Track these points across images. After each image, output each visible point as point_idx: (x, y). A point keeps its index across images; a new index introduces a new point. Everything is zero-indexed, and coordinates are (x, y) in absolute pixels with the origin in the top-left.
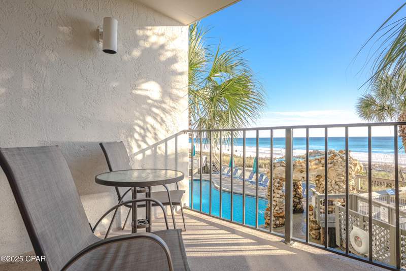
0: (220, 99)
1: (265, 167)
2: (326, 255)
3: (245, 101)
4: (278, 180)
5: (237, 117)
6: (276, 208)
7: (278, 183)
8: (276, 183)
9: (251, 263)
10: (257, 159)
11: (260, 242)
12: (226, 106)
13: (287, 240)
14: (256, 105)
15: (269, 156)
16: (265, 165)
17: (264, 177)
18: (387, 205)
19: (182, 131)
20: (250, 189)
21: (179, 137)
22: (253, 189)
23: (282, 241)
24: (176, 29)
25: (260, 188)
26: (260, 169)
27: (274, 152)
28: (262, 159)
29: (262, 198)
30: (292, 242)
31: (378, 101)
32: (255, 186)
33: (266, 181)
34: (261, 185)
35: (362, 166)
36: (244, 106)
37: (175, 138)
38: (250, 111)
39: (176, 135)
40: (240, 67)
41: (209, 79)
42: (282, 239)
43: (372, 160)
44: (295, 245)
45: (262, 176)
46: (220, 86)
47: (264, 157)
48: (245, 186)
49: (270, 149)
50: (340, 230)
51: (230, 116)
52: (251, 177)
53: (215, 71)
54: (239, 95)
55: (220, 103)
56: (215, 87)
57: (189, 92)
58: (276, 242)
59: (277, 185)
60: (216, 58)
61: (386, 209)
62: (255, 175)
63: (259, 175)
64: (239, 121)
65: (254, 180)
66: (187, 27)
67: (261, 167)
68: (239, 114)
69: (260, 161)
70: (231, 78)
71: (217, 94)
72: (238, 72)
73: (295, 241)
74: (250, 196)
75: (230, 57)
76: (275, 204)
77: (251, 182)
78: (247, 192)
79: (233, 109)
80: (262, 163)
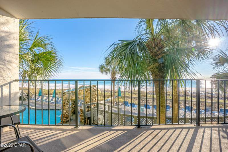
0: (38, 62)
1: (60, 94)
2: (92, 128)
3: (53, 64)
4: (67, 100)
5: (48, 71)
6: (66, 114)
7: (67, 101)
8: (66, 101)
9: (63, 141)
10: (55, 90)
11: (65, 130)
12: (42, 66)
13: (77, 126)
14: (58, 66)
15: (61, 88)
16: (59, 93)
17: (59, 99)
18: (108, 105)
19: (14, 80)
20: (52, 106)
21: (12, 84)
22: (54, 106)
23: (74, 128)
24: (11, 19)
25: (57, 105)
26: (57, 95)
27: (63, 86)
28: (57, 90)
29: (58, 109)
30: (78, 127)
31: (106, 67)
32: (55, 104)
33: (60, 101)
34: (58, 103)
35: (100, 91)
36: (52, 66)
37: (9, 85)
38: (55, 69)
39: (10, 83)
40: (50, 46)
41: (30, 49)
42: (74, 127)
43: (105, 88)
44: (80, 127)
45: (58, 99)
46: (38, 55)
47: (58, 89)
48: (50, 105)
49: (61, 85)
50: (93, 117)
51: (44, 70)
52: (52, 100)
53: (34, 46)
54: (49, 60)
55: (38, 64)
56: (34, 54)
57: (19, 57)
58: (72, 129)
59: (67, 102)
60: (35, 39)
61: (108, 106)
62: (54, 98)
63: (57, 98)
64: (49, 73)
65: (54, 101)
66: (19, 20)
67: (57, 94)
68: (49, 70)
69: (57, 91)
70: (45, 51)
71: (36, 59)
72: (49, 48)
73: (79, 126)
74: (52, 109)
75: (44, 40)
76: (66, 112)
77: (52, 102)
78: (51, 108)
79: (46, 67)
80: (58, 92)
